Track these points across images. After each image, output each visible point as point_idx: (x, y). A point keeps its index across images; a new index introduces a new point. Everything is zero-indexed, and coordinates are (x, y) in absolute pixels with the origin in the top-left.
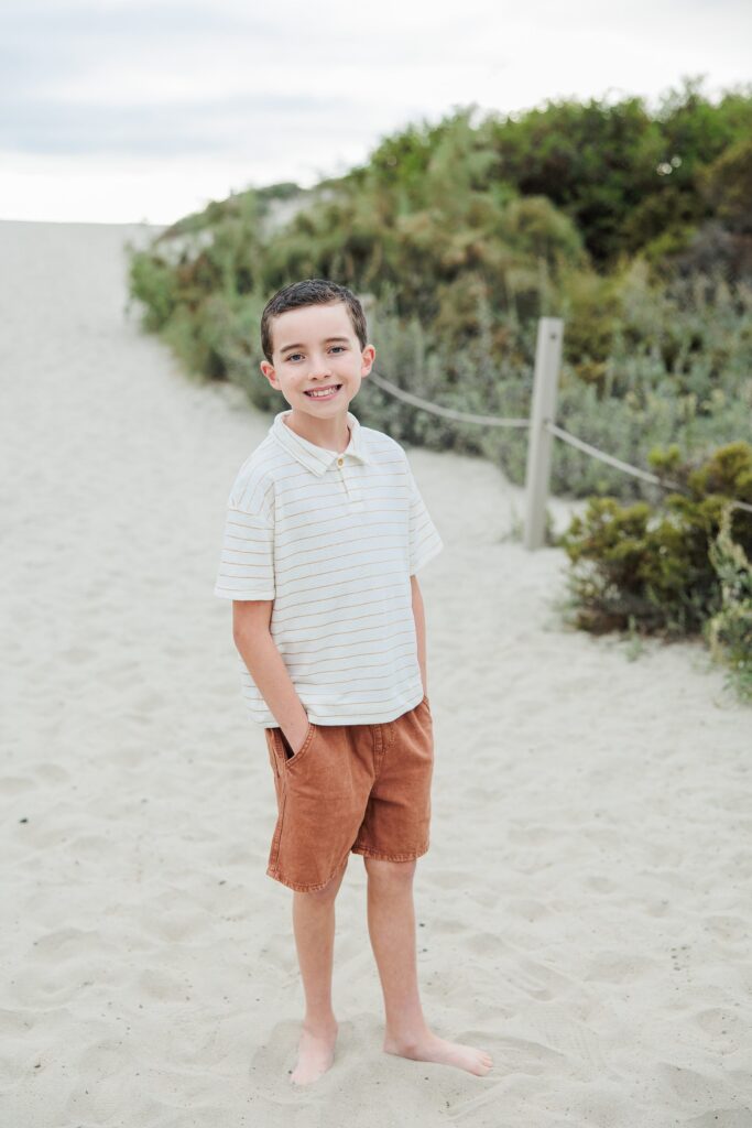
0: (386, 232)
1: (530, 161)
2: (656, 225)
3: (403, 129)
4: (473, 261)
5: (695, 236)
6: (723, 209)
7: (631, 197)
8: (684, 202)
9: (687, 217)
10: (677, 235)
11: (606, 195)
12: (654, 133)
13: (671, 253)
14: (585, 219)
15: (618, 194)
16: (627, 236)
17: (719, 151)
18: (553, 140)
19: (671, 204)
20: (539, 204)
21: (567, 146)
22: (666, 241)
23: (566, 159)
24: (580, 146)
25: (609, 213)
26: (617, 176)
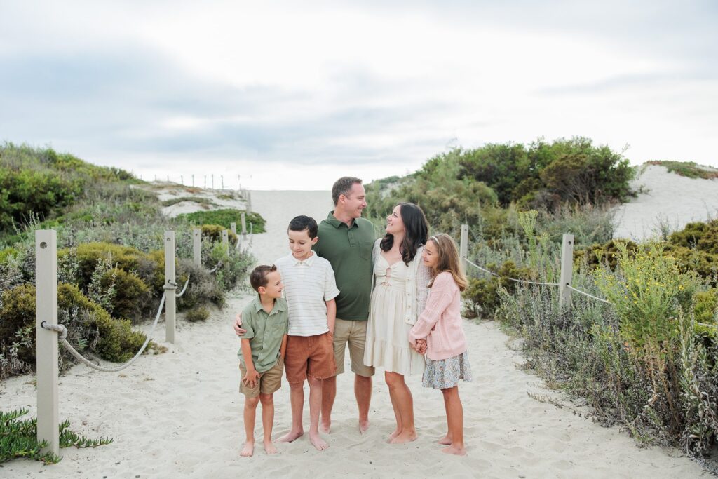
0: (424, 196)
1: (480, 168)
2: (525, 190)
3: (435, 158)
4: (453, 205)
5: (538, 195)
6: (548, 185)
7: (517, 180)
8: (535, 182)
9: (536, 188)
10: (532, 194)
11: (508, 180)
12: (525, 157)
13: (530, 201)
14: (500, 189)
15: (513, 179)
16: (515, 194)
17: (549, 163)
18: (489, 160)
19: (530, 183)
20: (481, 184)
21: (494, 163)
22: (528, 196)
23: (494, 167)
24: (498, 163)
25: (509, 186)
26: (512, 173)
